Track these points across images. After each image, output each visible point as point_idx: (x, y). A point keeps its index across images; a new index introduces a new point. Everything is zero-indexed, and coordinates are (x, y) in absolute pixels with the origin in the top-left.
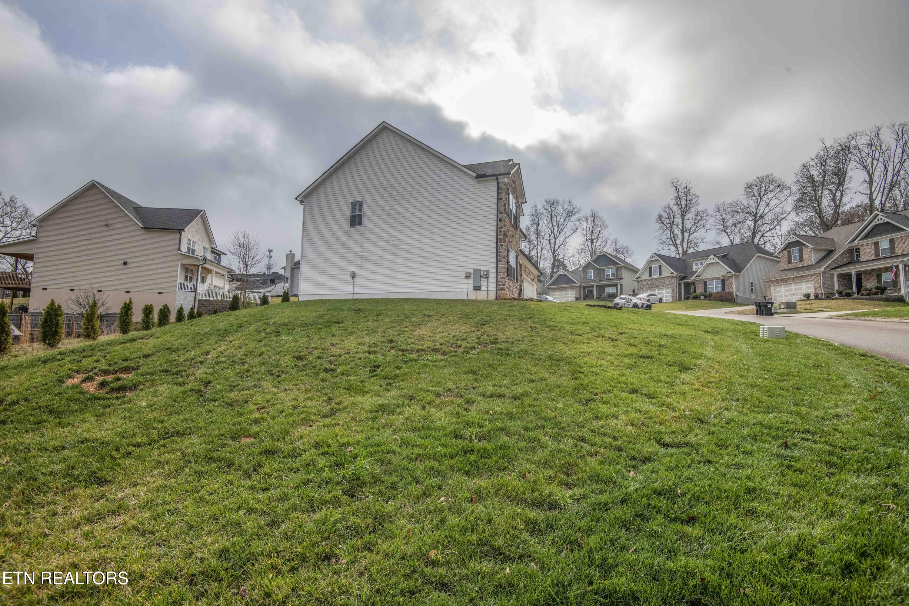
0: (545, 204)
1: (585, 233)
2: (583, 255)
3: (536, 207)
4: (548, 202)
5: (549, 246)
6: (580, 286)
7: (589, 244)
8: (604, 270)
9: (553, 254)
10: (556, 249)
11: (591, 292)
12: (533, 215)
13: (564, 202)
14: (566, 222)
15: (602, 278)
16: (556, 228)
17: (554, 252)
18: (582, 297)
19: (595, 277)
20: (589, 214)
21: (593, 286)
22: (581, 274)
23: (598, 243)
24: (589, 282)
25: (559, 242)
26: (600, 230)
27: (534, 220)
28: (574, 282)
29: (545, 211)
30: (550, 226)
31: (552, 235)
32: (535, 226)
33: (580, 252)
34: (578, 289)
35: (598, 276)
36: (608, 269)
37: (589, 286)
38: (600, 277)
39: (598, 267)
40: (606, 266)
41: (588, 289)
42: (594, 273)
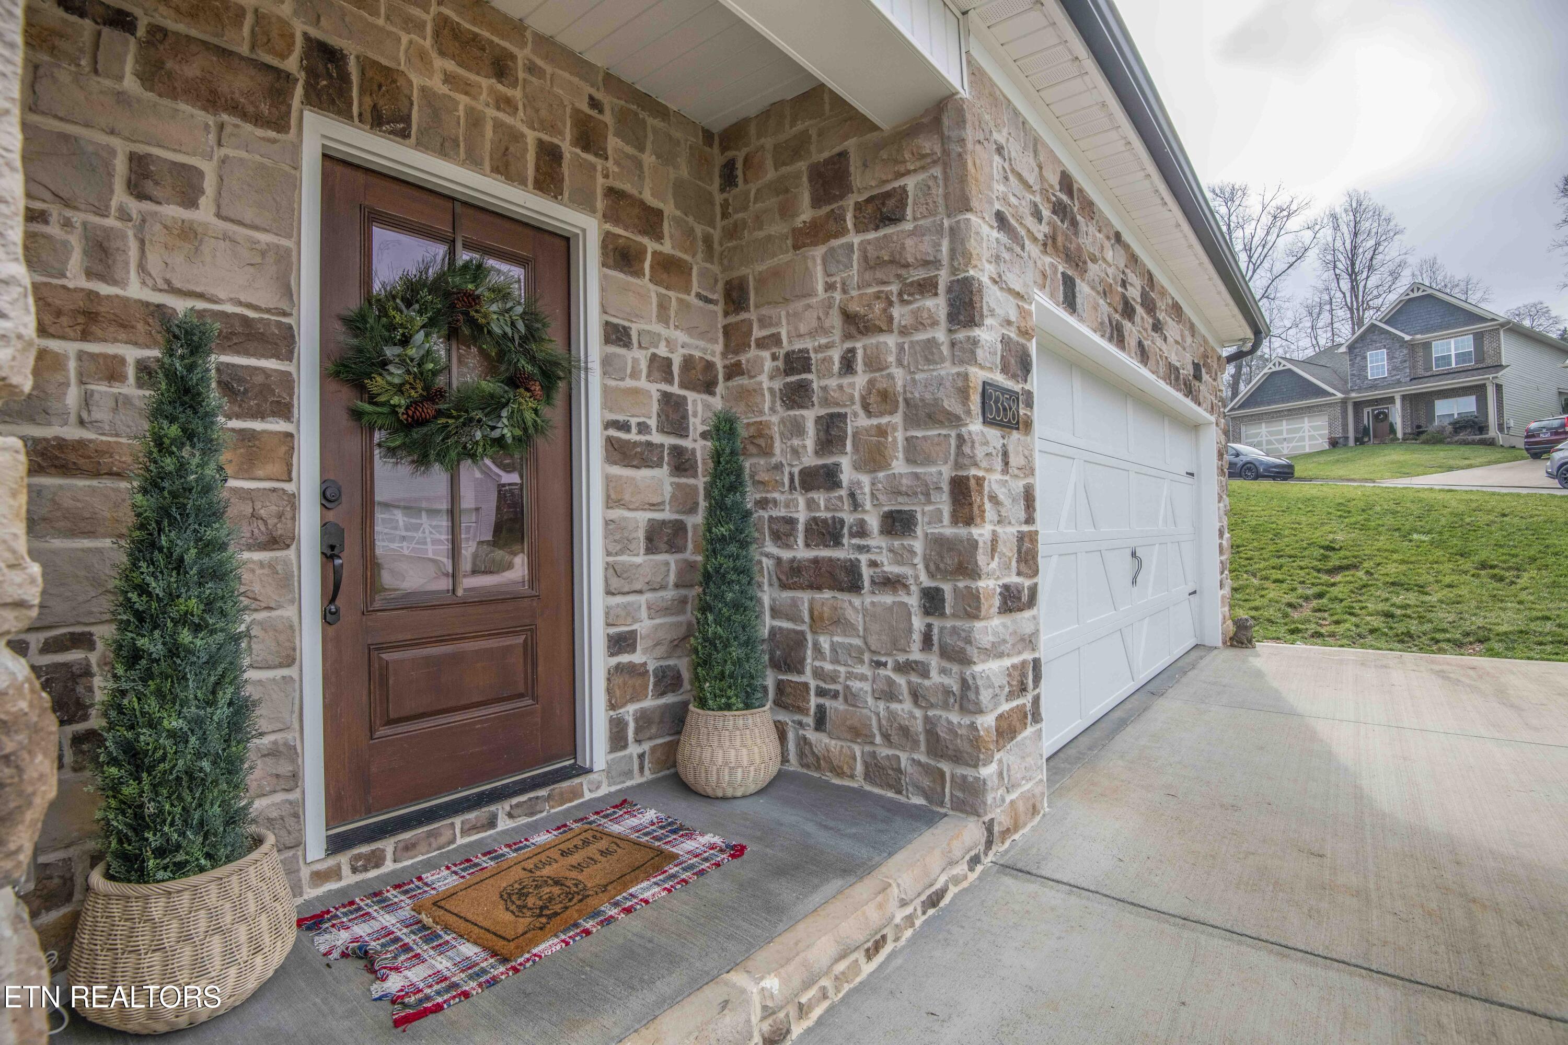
1: (1329, 257)
2: (1325, 318)
6: (1344, 402)
7: (1345, 285)
8: (1427, 346)
11: (1381, 417)
14: (1271, 238)
15: (1421, 372)
18: (1351, 434)
19: (1394, 369)
21: (1391, 400)
22: (1345, 366)
24: (1374, 386)
26: (1378, 244)
28: (1324, 393)
33: (1314, 312)
34: (1338, 410)
35: (1407, 364)
36: (1442, 338)
37: (1376, 400)
38: (1413, 367)
39: (1407, 338)
40: (1435, 331)
41: (1370, 409)
42: (1391, 358)
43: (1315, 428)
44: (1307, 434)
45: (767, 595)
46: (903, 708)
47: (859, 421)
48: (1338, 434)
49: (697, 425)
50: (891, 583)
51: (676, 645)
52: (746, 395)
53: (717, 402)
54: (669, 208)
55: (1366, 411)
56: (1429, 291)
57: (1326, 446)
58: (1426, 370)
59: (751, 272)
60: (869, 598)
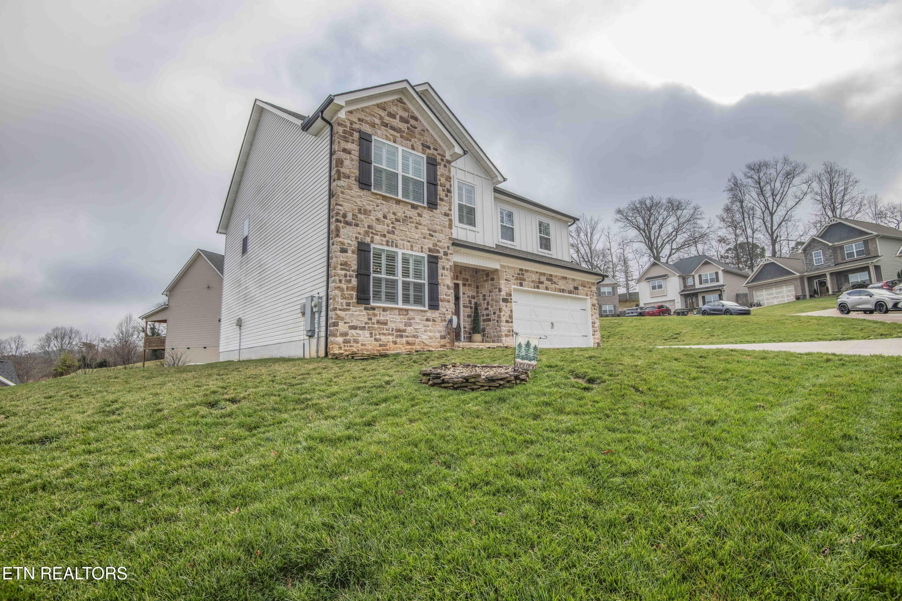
0: (747, 170)
1: (819, 198)
3: (735, 178)
4: (749, 167)
5: (763, 227)
6: (802, 278)
8: (841, 248)
9: (772, 235)
10: (774, 228)
11: (823, 284)
12: (731, 190)
13: (777, 163)
14: (785, 189)
15: (840, 261)
16: (770, 200)
17: (773, 233)
18: (807, 293)
19: (826, 260)
20: (820, 169)
21: (825, 275)
23: (845, 209)
24: (817, 269)
25: (777, 219)
27: (735, 196)
28: (791, 273)
29: (749, 180)
30: (762, 198)
31: (767, 211)
32: (738, 204)
34: (798, 283)
35: (832, 257)
36: (848, 243)
37: (818, 276)
38: (836, 259)
39: (830, 244)
40: (845, 240)
41: (817, 280)
42: (824, 255)
43: (789, 291)
44: (785, 294)
45: (482, 323)
46: (496, 333)
47: (491, 302)
48: (800, 293)
49: (473, 303)
50: (494, 320)
51: (471, 329)
52: (479, 299)
53: (475, 300)
54: (469, 278)
55: (815, 281)
56: (839, 221)
57: (795, 300)
58: (842, 259)
59: (479, 284)
60: (492, 322)
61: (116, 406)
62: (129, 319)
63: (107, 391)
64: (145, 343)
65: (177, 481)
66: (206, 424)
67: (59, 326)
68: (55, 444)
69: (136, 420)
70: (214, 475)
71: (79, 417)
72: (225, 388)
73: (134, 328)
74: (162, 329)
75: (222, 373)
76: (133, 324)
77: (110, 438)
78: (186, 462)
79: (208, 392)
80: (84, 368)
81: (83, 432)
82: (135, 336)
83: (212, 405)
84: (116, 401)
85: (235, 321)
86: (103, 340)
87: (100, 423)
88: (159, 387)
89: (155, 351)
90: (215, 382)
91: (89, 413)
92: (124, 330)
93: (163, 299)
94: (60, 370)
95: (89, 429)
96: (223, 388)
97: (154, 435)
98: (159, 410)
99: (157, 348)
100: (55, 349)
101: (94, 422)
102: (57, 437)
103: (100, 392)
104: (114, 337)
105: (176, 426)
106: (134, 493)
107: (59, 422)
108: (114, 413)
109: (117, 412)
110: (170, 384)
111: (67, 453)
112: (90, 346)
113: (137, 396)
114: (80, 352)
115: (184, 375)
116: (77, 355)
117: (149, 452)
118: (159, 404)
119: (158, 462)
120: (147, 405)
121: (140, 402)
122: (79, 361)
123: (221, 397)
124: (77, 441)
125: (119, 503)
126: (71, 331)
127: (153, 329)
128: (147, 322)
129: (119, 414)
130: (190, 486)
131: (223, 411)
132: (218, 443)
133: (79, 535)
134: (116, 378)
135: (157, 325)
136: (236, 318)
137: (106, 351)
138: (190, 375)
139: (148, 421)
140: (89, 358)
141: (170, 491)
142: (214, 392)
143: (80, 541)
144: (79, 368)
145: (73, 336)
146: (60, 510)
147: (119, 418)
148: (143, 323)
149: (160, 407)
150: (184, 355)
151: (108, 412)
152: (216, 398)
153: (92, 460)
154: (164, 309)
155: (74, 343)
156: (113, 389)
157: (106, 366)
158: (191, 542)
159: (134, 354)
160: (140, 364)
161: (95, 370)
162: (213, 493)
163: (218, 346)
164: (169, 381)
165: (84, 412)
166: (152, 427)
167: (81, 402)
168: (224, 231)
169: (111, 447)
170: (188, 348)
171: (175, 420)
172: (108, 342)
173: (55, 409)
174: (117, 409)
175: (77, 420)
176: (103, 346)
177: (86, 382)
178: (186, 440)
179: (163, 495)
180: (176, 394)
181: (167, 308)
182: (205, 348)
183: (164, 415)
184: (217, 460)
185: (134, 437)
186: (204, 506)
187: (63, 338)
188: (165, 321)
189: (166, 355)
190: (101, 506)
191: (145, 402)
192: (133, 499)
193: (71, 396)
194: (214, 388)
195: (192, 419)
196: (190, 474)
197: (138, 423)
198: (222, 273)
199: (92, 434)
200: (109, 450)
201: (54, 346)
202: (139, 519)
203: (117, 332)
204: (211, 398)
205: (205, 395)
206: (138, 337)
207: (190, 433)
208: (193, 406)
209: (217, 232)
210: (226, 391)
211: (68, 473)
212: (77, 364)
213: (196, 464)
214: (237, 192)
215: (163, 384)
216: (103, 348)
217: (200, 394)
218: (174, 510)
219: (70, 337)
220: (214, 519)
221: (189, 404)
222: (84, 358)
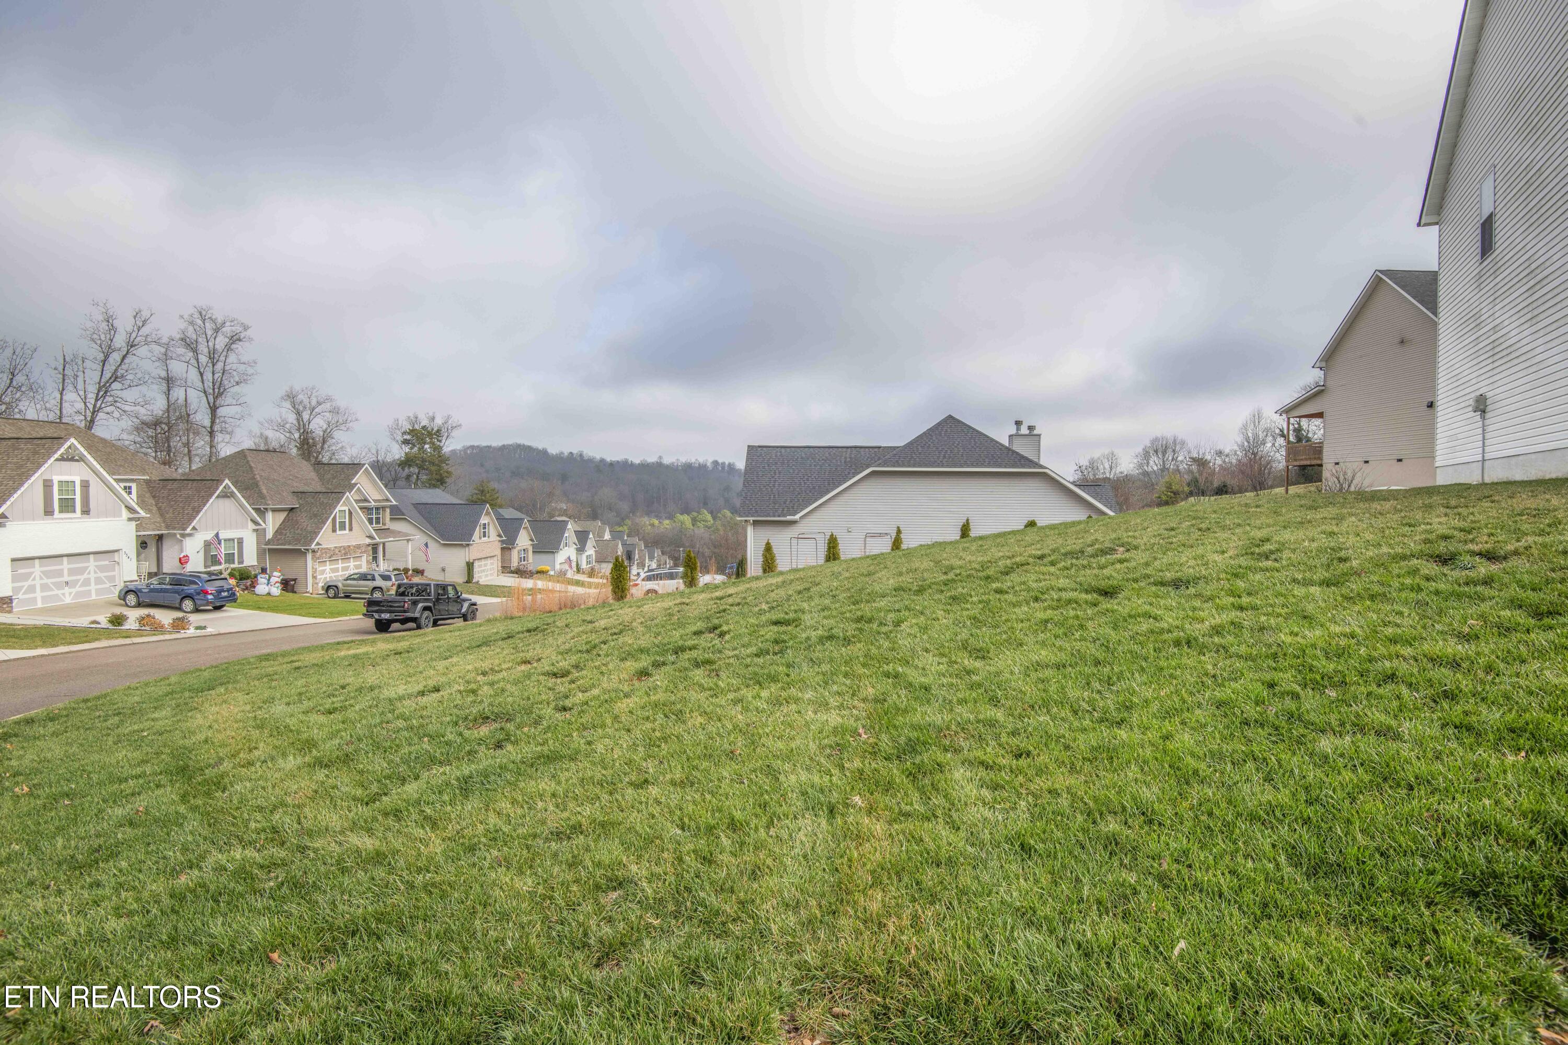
61: (1267, 547)
62: (1257, 417)
63: (1249, 525)
64: (1288, 454)
65: (1391, 677)
66: (1437, 593)
67: (1159, 435)
68: (1192, 591)
69: (1305, 571)
70: (1466, 684)
71: (1218, 558)
72: (1469, 532)
73: (1267, 430)
74: (1314, 429)
75: (1453, 502)
76: (1264, 424)
77: (1269, 593)
78: (1407, 651)
79: (1432, 537)
80: (1198, 495)
81: (1229, 580)
82: (1269, 445)
83: (1445, 560)
84: (1268, 540)
85: (1471, 402)
86: (1220, 453)
87: (1250, 569)
88: (1334, 522)
89: (1303, 467)
90: (1443, 519)
91: (1231, 553)
92: (1250, 435)
93: (1314, 376)
94: (1164, 498)
95: (1236, 575)
96: (1461, 530)
97: (1339, 598)
98: (1342, 560)
99: (1308, 463)
100: (1155, 468)
101: (1240, 567)
102: (1196, 580)
103: (1239, 525)
104: (1236, 448)
105: (1376, 588)
106: (1318, 677)
107: (1192, 563)
108: (1267, 558)
109: (1273, 557)
110: (1353, 519)
111: (1210, 604)
112: (1201, 462)
113: (1301, 534)
114: (1190, 472)
115: (1376, 506)
116: (1186, 476)
117: (1333, 620)
118: (1341, 549)
119: (1354, 641)
120: (1320, 550)
121: (1306, 544)
122: (1189, 485)
123: (1461, 547)
124: (1222, 590)
125: (1298, 689)
126: (1175, 440)
127: (1298, 431)
128: (1289, 419)
129: (1276, 560)
130: (1417, 691)
131: (1472, 574)
132: (1466, 630)
133: (1245, 716)
134: (1257, 506)
135: (1304, 422)
136: (1473, 395)
137: (1225, 469)
138: (1388, 505)
139: (1327, 575)
140: (1202, 480)
141: (1381, 691)
142: (1445, 538)
143: (1247, 723)
144: (1191, 494)
145: (1178, 448)
146: (1214, 676)
147: (1277, 565)
148: (1281, 422)
149: (1342, 554)
150: (1359, 474)
151: (1258, 554)
152: (1452, 549)
153: (1247, 618)
154: (1318, 393)
155: (1180, 458)
156: (1258, 522)
157: (1226, 493)
158: (1428, 782)
159: (1269, 474)
160: (1280, 490)
161: (1212, 498)
162: (1466, 713)
163: (1431, 456)
164: (1352, 515)
165: (1223, 552)
166: (1334, 585)
167: (1216, 538)
168: (1434, 219)
169: (1271, 606)
170: (1367, 462)
171: (1375, 578)
172: (1227, 456)
173: (1184, 545)
174: (1272, 552)
175: (1215, 562)
176: (1220, 462)
177: (1215, 512)
178: (1400, 613)
179: (1369, 694)
180: (1368, 536)
181: (1323, 391)
182: (1400, 460)
183: (1352, 568)
184: (1468, 658)
185: (1306, 597)
186: (1450, 731)
187: (1164, 452)
188: (1320, 415)
189: (1326, 474)
190: (1271, 685)
191: (1314, 545)
192: (1318, 687)
193: (1200, 530)
194: (1443, 530)
195: (1408, 581)
196: (1415, 671)
197: (1308, 575)
198: (1434, 310)
199: (1241, 584)
200: (1270, 609)
201: (1154, 464)
202: (1334, 719)
203: (1239, 439)
204: (1442, 548)
205: (1426, 541)
206: (1273, 445)
207: (1406, 603)
208: (1404, 557)
209: (1419, 225)
210: (1471, 537)
211: (1217, 630)
212: (1186, 489)
213: (1425, 656)
214: (1459, 126)
215: (1340, 519)
216: (1220, 466)
217: (1417, 538)
218: (1393, 723)
219: (1174, 451)
220: (1471, 757)
221: (1397, 555)
222: (1196, 481)
